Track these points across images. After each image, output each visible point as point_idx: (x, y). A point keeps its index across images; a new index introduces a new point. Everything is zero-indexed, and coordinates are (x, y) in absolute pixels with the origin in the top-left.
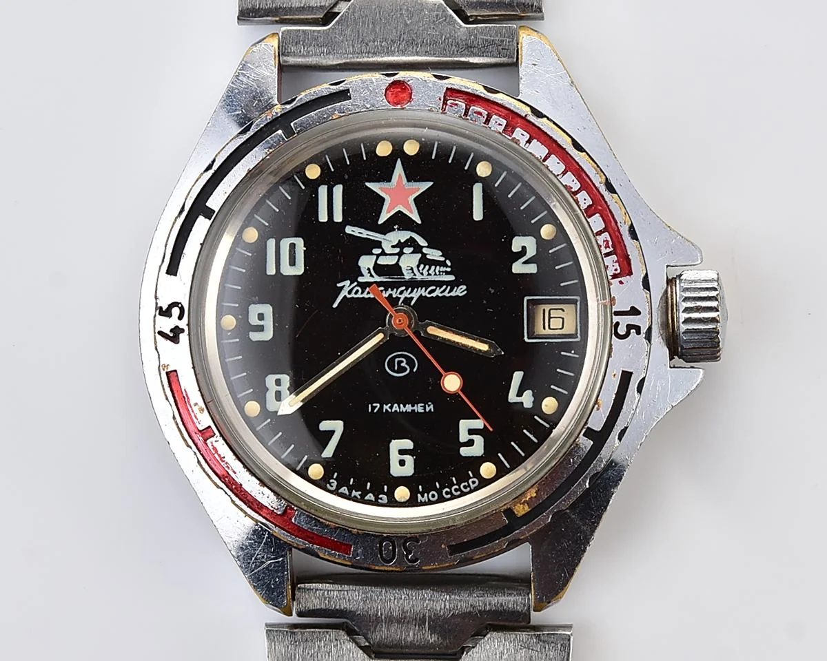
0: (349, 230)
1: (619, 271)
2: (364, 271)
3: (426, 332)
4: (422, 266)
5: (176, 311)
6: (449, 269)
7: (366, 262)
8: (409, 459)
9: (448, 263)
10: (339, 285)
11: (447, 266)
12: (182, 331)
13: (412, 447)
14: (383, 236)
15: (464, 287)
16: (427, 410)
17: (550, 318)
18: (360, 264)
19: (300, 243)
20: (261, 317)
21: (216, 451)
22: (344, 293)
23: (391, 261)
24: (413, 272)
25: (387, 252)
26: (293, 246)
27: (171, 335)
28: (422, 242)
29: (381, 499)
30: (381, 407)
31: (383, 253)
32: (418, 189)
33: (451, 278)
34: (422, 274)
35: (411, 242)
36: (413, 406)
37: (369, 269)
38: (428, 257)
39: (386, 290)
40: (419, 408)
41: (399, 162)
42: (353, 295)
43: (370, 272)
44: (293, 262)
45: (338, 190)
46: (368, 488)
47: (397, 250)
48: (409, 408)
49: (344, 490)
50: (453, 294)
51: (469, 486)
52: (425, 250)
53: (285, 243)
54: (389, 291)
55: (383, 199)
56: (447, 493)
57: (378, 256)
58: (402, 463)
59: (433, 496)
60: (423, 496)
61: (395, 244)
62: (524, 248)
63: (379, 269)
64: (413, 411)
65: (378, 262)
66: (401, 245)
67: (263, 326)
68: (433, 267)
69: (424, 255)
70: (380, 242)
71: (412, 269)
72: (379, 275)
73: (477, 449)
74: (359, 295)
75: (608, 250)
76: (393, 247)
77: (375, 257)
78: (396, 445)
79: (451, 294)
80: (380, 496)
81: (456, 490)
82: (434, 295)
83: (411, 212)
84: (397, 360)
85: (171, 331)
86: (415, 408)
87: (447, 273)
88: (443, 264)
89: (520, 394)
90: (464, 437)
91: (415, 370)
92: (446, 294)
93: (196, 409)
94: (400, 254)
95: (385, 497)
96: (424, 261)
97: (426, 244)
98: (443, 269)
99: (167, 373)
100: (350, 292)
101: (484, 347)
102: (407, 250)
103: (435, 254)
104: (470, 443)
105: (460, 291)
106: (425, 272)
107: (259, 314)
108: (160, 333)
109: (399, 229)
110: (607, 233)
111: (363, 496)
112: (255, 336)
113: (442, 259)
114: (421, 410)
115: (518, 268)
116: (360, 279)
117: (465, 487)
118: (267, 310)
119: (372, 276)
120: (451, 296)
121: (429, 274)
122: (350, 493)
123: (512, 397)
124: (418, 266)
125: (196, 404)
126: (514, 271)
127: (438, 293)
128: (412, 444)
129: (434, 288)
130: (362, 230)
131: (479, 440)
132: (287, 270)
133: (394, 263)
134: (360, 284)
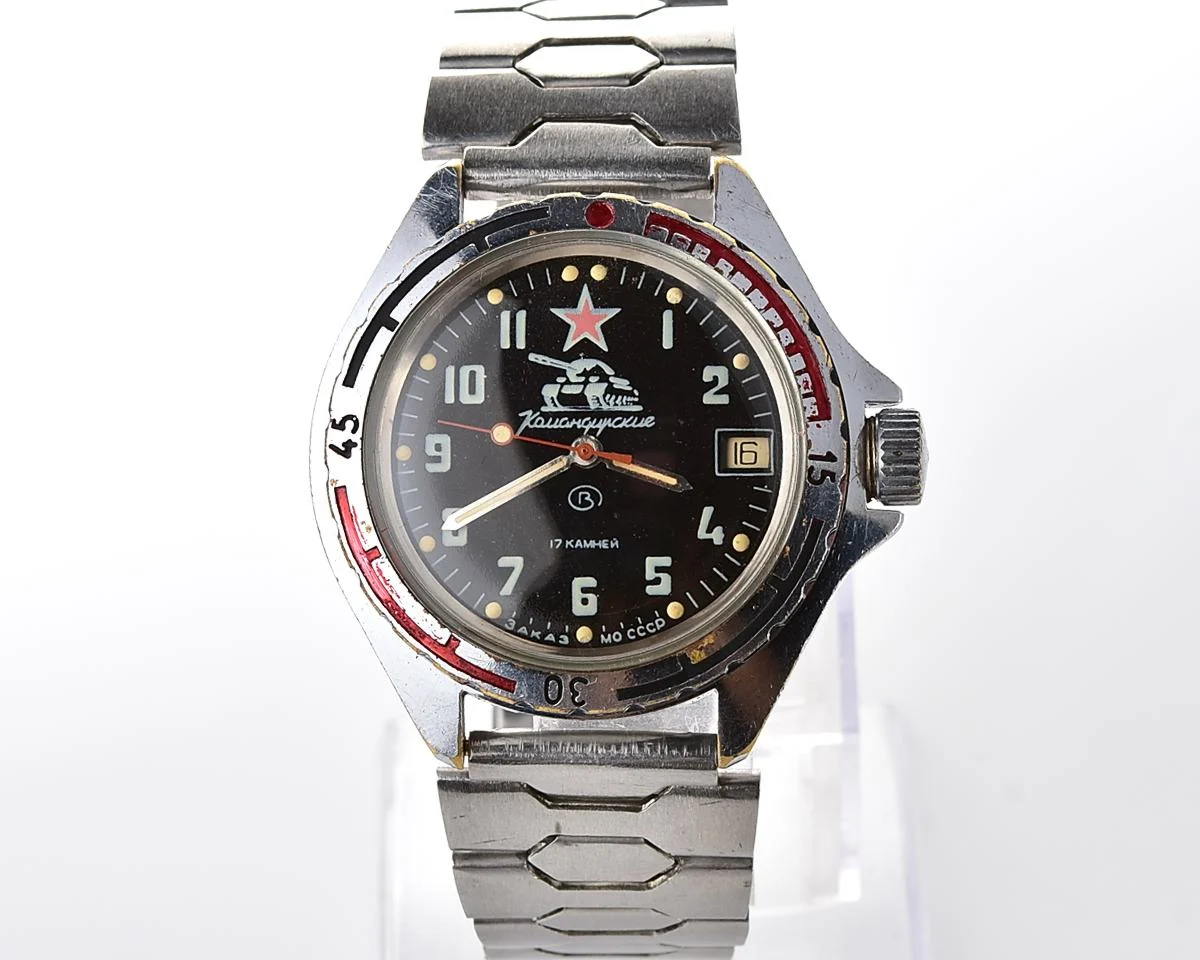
0: (532, 357)
1: (817, 414)
2: (548, 400)
3: (611, 464)
4: (608, 396)
5: (350, 424)
6: (636, 399)
7: (550, 392)
8: (592, 598)
9: (636, 392)
10: (521, 415)
11: (634, 396)
12: (355, 445)
13: (595, 585)
14: (567, 364)
15: (652, 418)
16: (612, 546)
17: (742, 452)
18: (543, 393)
19: (480, 370)
20: (438, 447)
21: (381, 574)
22: (526, 423)
23: (576, 390)
24: (599, 402)
25: (572, 380)
26: (473, 374)
27: (343, 449)
28: (608, 371)
29: (562, 640)
30: (564, 543)
31: (568, 382)
32: (606, 316)
33: (639, 408)
34: (608, 404)
35: (597, 371)
36: (597, 542)
37: (552, 398)
38: (615, 386)
39: (570, 420)
40: (603, 544)
41: (585, 288)
42: (535, 425)
43: (553, 402)
44: (472, 391)
45: (522, 316)
46: (548, 627)
47: (583, 379)
48: (592, 544)
49: (523, 630)
50: (640, 425)
51: (655, 626)
52: (611, 379)
53: (465, 371)
54: (574, 422)
55: (569, 326)
56: (632, 634)
57: (562, 385)
58: (585, 602)
59: (617, 637)
60: (606, 637)
61: (580, 372)
62: (716, 378)
63: (563, 399)
64: (597, 547)
65: (563, 391)
66: (586, 374)
67: (440, 457)
68: (620, 397)
69: (611, 384)
70: (565, 371)
71: (598, 399)
72: (563, 405)
73: (664, 588)
74: (542, 426)
75: (807, 391)
76: (578, 375)
77: (559, 386)
78: (579, 583)
79: (638, 425)
80: (562, 637)
81: (641, 631)
82: (620, 426)
83: (598, 339)
84: (580, 493)
85: (344, 445)
86: (599, 544)
87: (635, 403)
88: (630, 394)
89: (709, 530)
90: (650, 575)
91: (600, 504)
92: (633, 425)
93: (363, 528)
94: (586, 383)
95: (566, 638)
96: (611, 390)
97: (613, 373)
98: (629, 399)
99: (335, 489)
100: (532, 423)
101: (673, 481)
102: (593, 379)
103: (622, 384)
104: (657, 581)
105: (648, 422)
106: (611, 402)
107: (436, 445)
108: (332, 447)
109: (584, 357)
110: (807, 375)
111: (543, 636)
112: (432, 468)
113: (630, 388)
114: (605, 546)
115: (709, 398)
116: (543, 409)
117: (651, 628)
118: (445, 440)
119: (555, 405)
120: (638, 428)
121: (616, 405)
122: (530, 633)
123: (702, 534)
124: (604, 396)
125: (363, 523)
126: (705, 402)
127: (624, 424)
128: (595, 581)
129: (620, 418)
130: (546, 358)
131: (666, 578)
132: (466, 399)
133: (579, 392)
134: (543, 414)
